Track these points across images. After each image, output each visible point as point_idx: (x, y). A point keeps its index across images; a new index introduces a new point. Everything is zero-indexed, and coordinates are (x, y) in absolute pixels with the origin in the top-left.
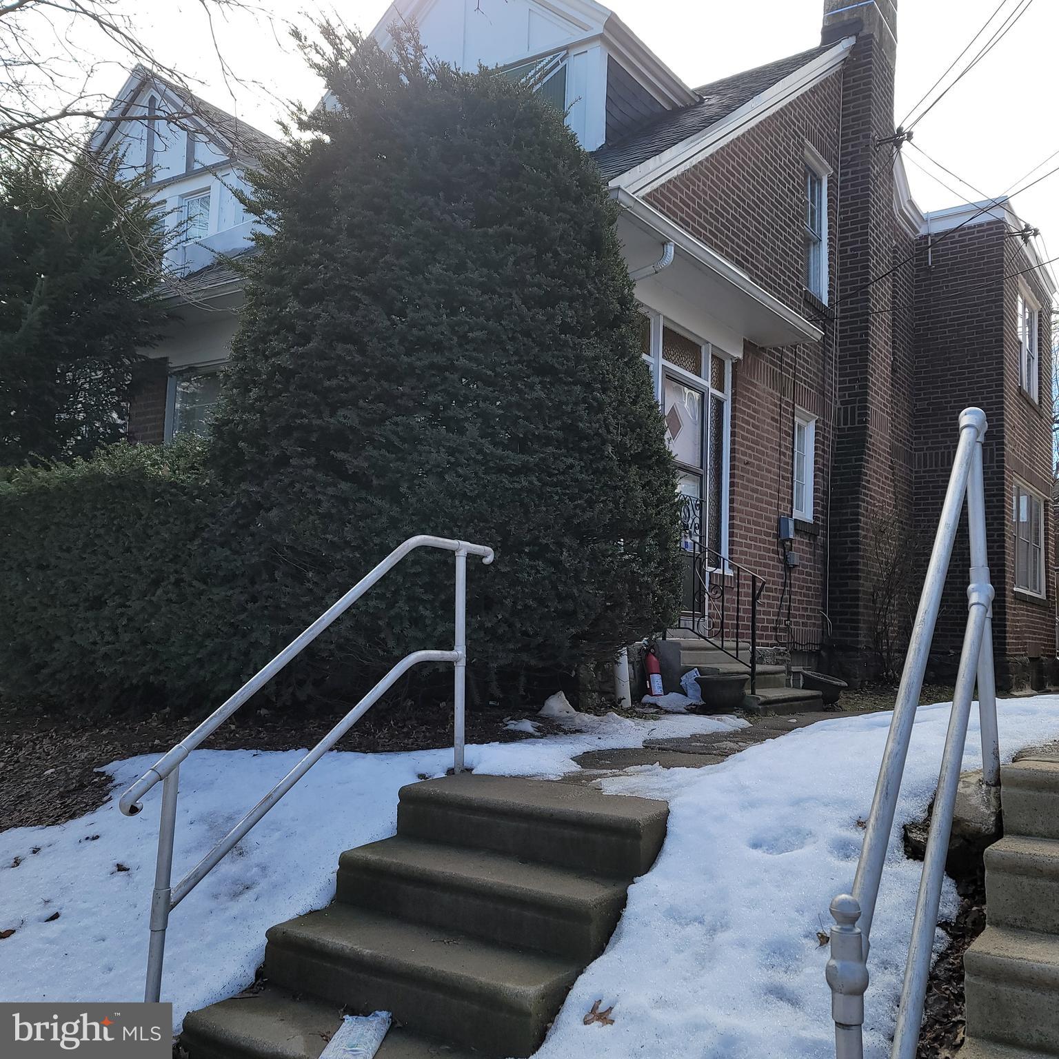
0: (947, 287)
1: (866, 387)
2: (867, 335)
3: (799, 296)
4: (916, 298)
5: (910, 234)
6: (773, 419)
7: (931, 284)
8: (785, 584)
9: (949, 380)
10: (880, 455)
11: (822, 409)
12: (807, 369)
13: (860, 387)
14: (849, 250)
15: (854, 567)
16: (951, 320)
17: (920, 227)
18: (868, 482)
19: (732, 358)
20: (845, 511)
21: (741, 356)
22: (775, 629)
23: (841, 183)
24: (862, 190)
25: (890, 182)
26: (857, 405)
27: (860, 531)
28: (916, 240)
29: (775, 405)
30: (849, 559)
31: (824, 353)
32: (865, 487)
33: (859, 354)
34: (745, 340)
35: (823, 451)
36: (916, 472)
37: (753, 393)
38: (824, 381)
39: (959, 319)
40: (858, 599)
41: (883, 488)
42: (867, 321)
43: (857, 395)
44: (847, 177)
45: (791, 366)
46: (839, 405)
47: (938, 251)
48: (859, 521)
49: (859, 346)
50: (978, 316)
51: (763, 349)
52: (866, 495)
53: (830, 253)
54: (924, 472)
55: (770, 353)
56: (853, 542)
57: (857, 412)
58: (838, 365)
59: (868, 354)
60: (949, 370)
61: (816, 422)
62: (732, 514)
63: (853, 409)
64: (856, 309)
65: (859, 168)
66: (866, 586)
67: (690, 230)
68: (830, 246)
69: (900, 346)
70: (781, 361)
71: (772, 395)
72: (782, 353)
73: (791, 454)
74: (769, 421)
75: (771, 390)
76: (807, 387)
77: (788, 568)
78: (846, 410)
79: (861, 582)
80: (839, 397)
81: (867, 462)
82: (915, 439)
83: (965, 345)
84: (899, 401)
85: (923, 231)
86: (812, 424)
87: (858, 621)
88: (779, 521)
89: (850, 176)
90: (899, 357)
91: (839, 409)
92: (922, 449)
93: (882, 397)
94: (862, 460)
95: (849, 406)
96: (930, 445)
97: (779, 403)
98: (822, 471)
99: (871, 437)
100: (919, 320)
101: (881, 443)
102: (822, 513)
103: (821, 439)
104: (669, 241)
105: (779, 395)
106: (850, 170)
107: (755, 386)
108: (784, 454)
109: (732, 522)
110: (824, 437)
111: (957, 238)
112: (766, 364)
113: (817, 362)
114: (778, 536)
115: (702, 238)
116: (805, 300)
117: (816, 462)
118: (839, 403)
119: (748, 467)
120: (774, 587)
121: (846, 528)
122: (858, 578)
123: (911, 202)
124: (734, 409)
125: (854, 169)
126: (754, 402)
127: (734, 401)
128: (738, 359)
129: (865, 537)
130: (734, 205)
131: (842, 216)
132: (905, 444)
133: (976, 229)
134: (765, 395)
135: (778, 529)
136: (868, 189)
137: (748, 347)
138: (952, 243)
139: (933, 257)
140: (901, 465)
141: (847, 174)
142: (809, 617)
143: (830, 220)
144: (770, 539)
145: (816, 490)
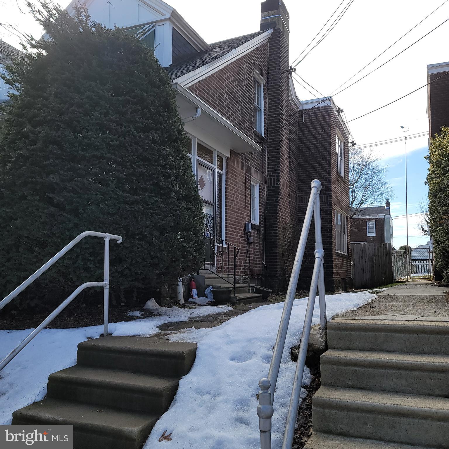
0: (310, 131)
1: (279, 170)
2: (279, 149)
3: (252, 132)
4: (298, 135)
5: (296, 109)
6: (242, 182)
7: (304, 130)
8: (248, 250)
9: (311, 168)
10: (285, 198)
11: (262, 179)
12: (256, 162)
13: (277, 170)
14: (272, 115)
15: (275, 243)
16: (312, 144)
17: (299, 107)
18: (280, 208)
19: (226, 157)
20: (271, 220)
21: (229, 156)
22: (244, 269)
23: (269, 87)
24: (277, 90)
25: (288, 88)
26: (275, 177)
27: (277, 229)
28: (298, 112)
29: (243, 177)
30: (273, 240)
31: (262, 156)
32: (279, 211)
33: (276, 157)
34: (231, 149)
35: (263, 196)
36: (299, 205)
37: (234, 171)
38: (262, 167)
39: (314, 144)
40: (276, 256)
41: (286, 211)
42: (279, 143)
43: (276, 173)
44: (271, 85)
45: (249, 161)
46: (268, 177)
47: (306, 116)
48: (277, 224)
49: (276, 153)
50: (321, 143)
51: (238, 153)
52: (279, 214)
53: (265, 115)
54: (302, 205)
55: (241, 155)
56: (274, 233)
57: (276, 180)
58: (268, 161)
59: (279, 157)
60: (311, 164)
61: (260, 184)
62: (226, 221)
63: (274, 179)
64: (275, 138)
65: (276, 81)
66: (279, 250)
67: (208, 103)
68: (265, 112)
69: (292, 154)
70: (246, 158)
71: (242, 172)
72: (246, 155)
73: (250, 197)
74: (241, 183)
75: (242, 171)
76: (256, 170)
77: (249, 244)
78: (271, 179)
79: (278, 249)
80: (269, 174)
81: (280, 200)
82: (298, 191)
83: (317, 154)
84: (292, 176)
85: (301, 108)
86: (258, 185)
87: (276, 265)
88: (245, 224)
89: (272, 84)
90: (292, 158)
91: (269, 179)
92: (301, 196)
93: (285, 174)
94: (278, 200)
95: (273, 178)
96: (304, 194)
97: (245, 176)
98: (262, 204)
99: (281, 190)
100: (300, 144)
101: (285, 193)
102: (262, 221)
103: (262, 191)
104: (199, 107)
105: (245, 173)
106: (272, 82)
107: (235, 168)
108: (247, 197)
109: (226, 225)
110: (263, 190)
111: (313, 112)
112: (240, 160)
113: (260, 160)
114: (245, 231)
115: (213, 107)
116: (255, 134)
117: (260, 200)
118: (268, 176)
119: (232, 202)
120: (243, 252)
121: (272, 227)
122: (276, 247)
123: (296, 96)
124: (227, 178)
125: (274, 81)
126: (235, 175)
127: (227, 175)
128: (228, 157)
129: (279, 231)
130: (226, 93)
131: (269, 101)
132: (294, 194)
133: (320, 109)
134: (239, 173)
135: (245, 227)
136: (279, 90)
137: (232, 152)
138: (312, 114)
139: (305, 119)
140: (293, 202)
141: (271, 83)
142: (257, 264)
143: (264, 102)
144: (242, 232)
145: (260, 212)
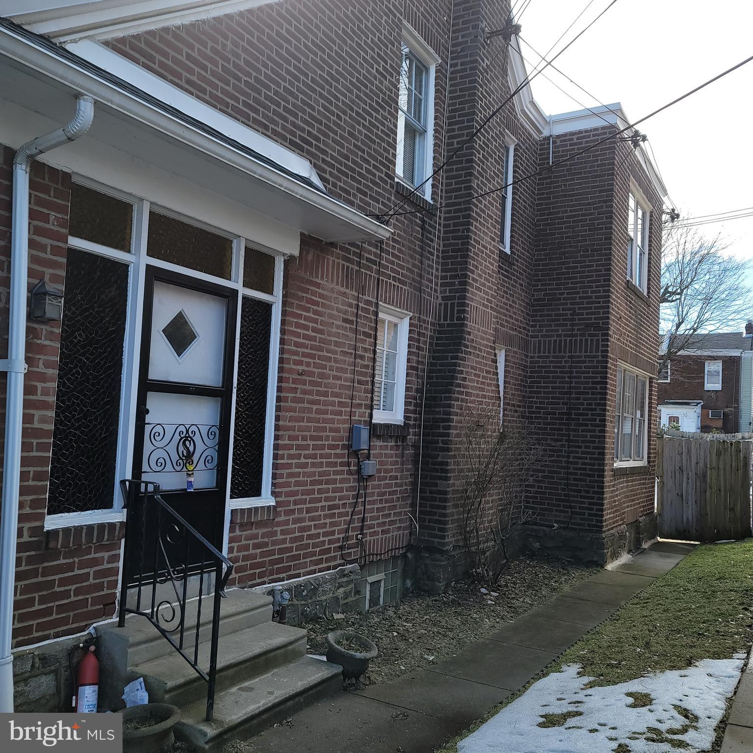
0: (565, 186)
1: (465, 283)
2: (468, 230)
3: (388, 187)
4: (538, 194)
5: (534, 134)
6: (345, 321)
7: (552, 183)
8: (357, 496)
9: (563, 274)
10: (480, 350)
11: (418, 306)
12: (398, 265)
13: (460, 283)
14: (455, 143)
15: (444, 467)
16: (567, 217)
17: (544, 129)
18: (464, 379)
19: (284, 255)
20: (438, 410)
21: (296, 253)
22: (341, 548)
23: (451, 74)
24: (470, 82)
25: (503, 78)
26: (456, 301)
27: (451, 431)
28: (540, 141)
29: (350, 305)
30: (440, 459)
31: (421, 248)
32: (459, 385)
33: (459, 250)
34: (302, 234)
35: (418, 348)
36: (531, 357)
37: (314, 293)
38: (421, 276)
39: (574, 216)
40: (446, 500)
41: (483, 383)
42: (469, 216)
43: (457, 291)
44: (457, 68)
45: (374, 263)
46: (440, 300)
47: (559, 152)
48: (452, 421)
49: (460, 242)
50: (591, 214)
51: (333, 245)
52: (461, 393)
53: (435, 145)
54: (538, 357)
55: (342, 248)
56: (443, 442)
57: (456, 309)
58: (441, 260)
59: (468, 250)
60: (563, 263)
61: (411, 319)
62: (277, 433)
63: (453, 305)
64: (459, 204)
65: (467, 60)
66: (455, 483)
67: (207, 97)
68: (436, 138)
69: (518, 239)
70: (360, 256)
71: (344, 294)
72: (361, 248)
73: (372, 356)
74: (340, 323)
75: (343, 290)
76: (397, 284)
77: (362, 478)
78: (446, 305)
79: (451, 482)
80: (441, 292)
81: (464, 359)
82: (532, 326)
83: (579, 241)
84: (515, 292)
85: (546, 133)
86: (406, 321)
87: (445, 523)
88: (351, 430)
89: (459, 67)
90: (518, 250)
91: (440, 304)
92: (537, 336)
93: (486, 293)
94: (457, 358)
95: (449, 302)
97: (355, 302)
98: (416, 369)
99: (469, 333)
100: (541, 215)
101: (483, 339)
102: (415, 412)
103: (416, 336)
105: (356, 294)
106: (459, 61)
107: (318, 285)
108: (362, 357)
109: (276, 442)
110: (419, 334)
111: (575, 141)
112: (337, 260)
113: (411, 257)
114: (349, 447)
115: (229, 110)
116: (397, 192)
117: (409, 360)
118: (440, 298)
119: (304, 377)
120: (341, 502)
121: (438, 427)
122: (447, 479)
123: (533, 103)
124: (284, 313)
125: (463, 60)
126: (316, 303)
127: (284, 304)
128: (292, 257)
129: (458, 435)
131: (450, 108)
132: (520, 332)
133: (591, 133)
134: (335, 295)
135: (349, 438)
136: (475, 81)
137: (307, 241)
138: (571, 145)
139: (554, 157)
140: (515, 352)
141: (455, 65)
142: (392, 522)
143: (436, 111)
144: (338, 451)
145: (407, 389)
